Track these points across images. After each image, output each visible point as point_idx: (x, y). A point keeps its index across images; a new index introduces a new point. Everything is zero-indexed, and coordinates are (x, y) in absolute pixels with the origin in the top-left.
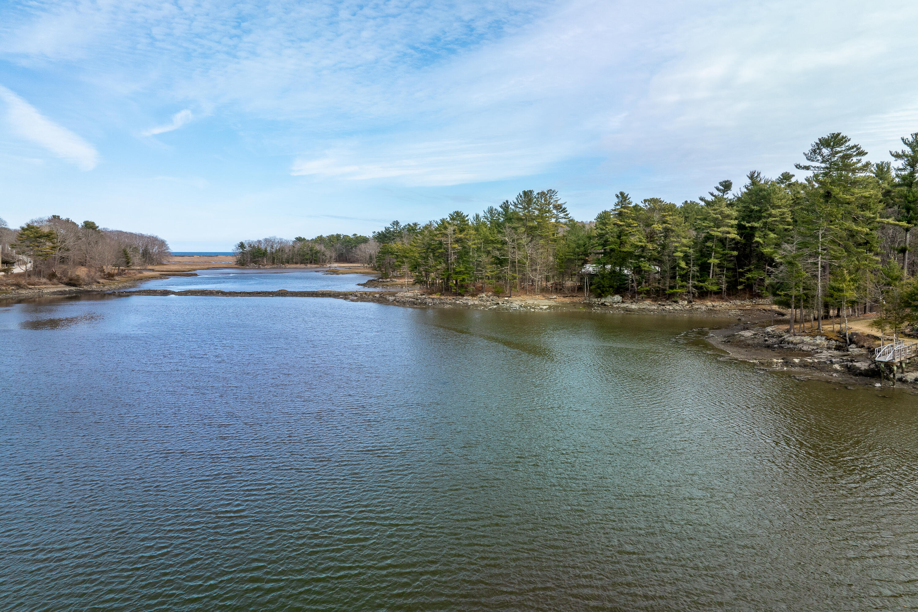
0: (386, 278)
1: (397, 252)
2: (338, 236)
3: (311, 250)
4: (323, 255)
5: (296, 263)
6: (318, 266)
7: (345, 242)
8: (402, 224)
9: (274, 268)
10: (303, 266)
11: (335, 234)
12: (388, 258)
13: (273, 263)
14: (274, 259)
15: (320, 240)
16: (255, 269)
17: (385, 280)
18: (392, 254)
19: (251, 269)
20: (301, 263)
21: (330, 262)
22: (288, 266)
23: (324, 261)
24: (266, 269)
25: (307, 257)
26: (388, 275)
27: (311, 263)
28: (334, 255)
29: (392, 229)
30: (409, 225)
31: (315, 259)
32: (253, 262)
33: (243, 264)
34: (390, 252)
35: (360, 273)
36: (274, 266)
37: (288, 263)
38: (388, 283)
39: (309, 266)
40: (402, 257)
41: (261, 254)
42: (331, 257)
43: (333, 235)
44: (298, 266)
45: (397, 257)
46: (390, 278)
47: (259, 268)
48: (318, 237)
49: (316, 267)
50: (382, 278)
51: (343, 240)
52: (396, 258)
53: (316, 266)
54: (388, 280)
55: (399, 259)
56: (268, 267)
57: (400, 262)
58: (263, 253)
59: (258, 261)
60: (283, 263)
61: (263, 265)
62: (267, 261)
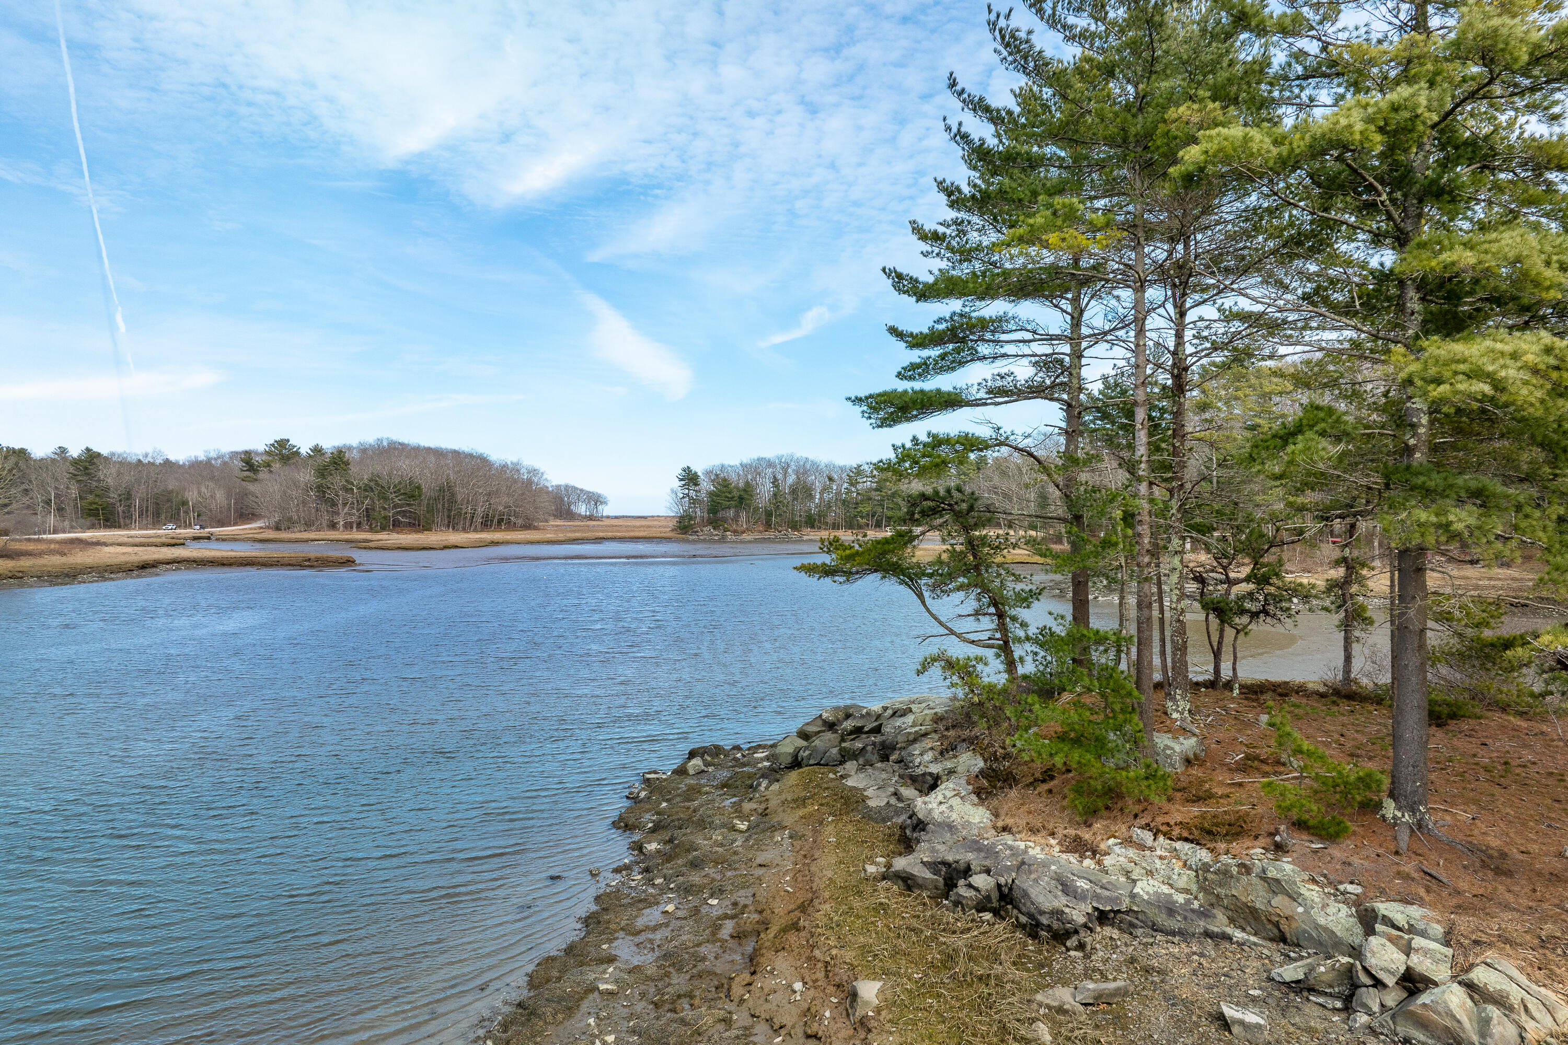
3: (879, 490)
5: (835, 527)
9: (767, 541)
13: (768, 526)
14: (769, 514)
16: (713, 542)
19: (701, 541)
20: (848, 527)
22: (809, 534)
24: (742, 542)
27: (878, 525)
32: (711, 523)
33: (688, 531)
36: (767, 535)
37: (812, 527)
39: (870, 533)
41: (732, 499)
47: (723, 540)
56: (750, 538)
58: (741, 499)
59: (724, 520)
60: (795, 527)
61: (735, 532)
62: (748, 521)
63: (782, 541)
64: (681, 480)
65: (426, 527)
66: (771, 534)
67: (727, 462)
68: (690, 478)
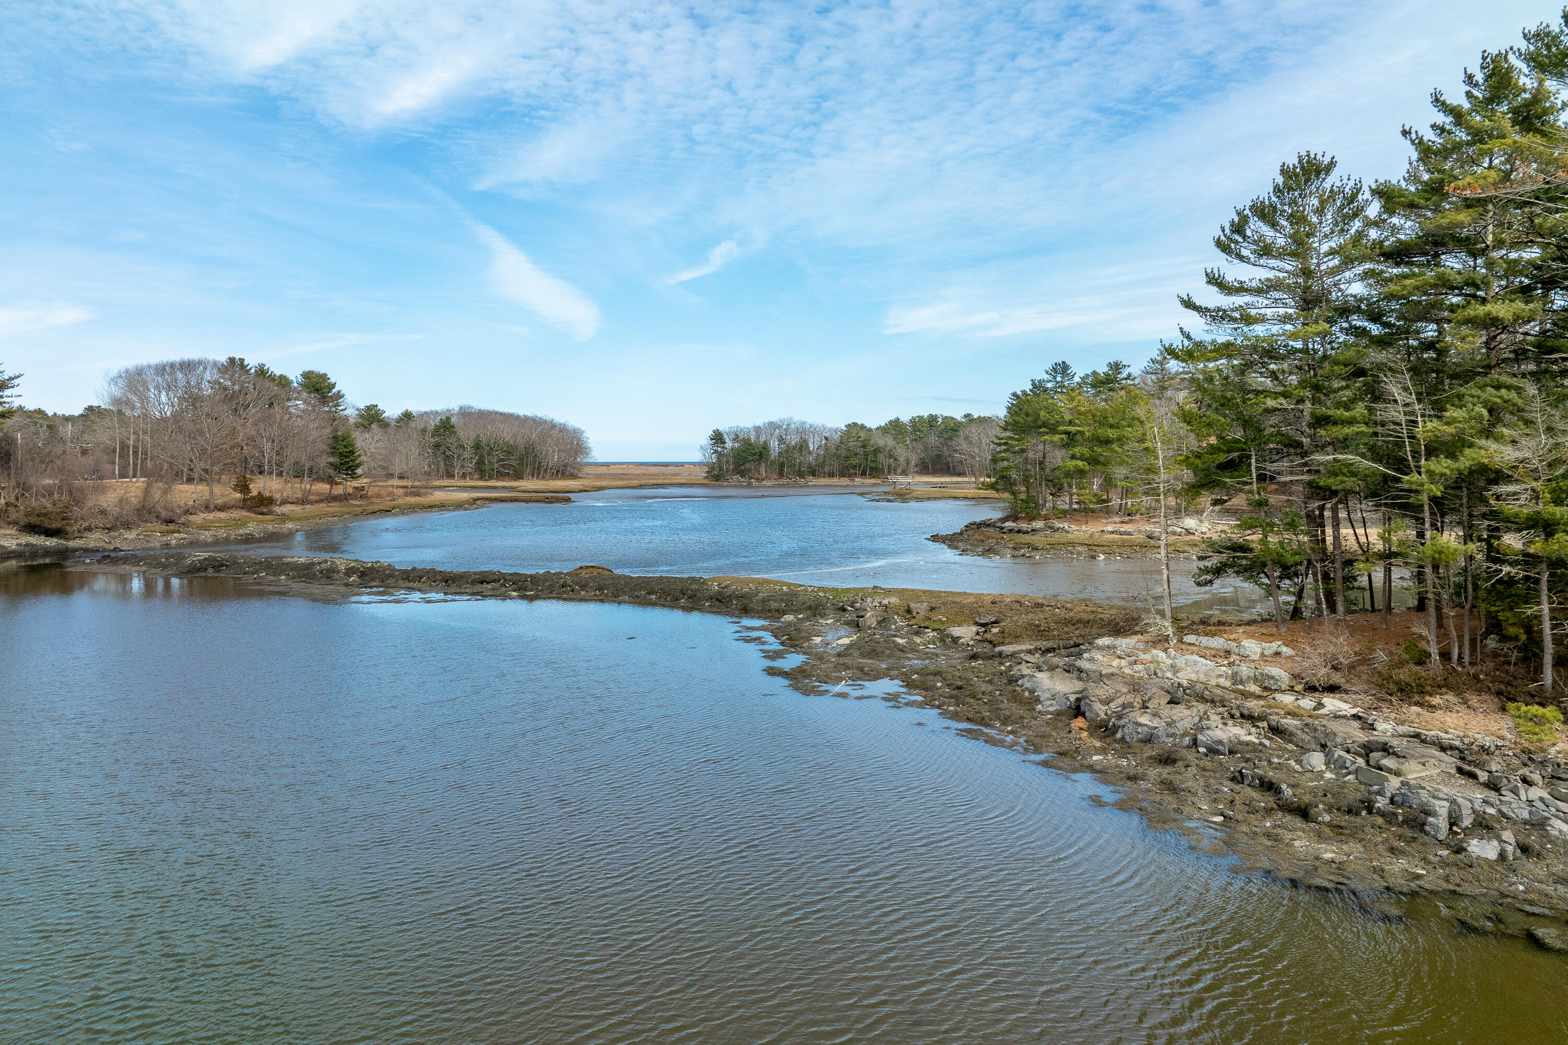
0: (1032, 519)
1: (1071, 423)
2: (933, 418)
3: (864, 446)
4: (891, 456)
5: (831, 475)
6: (879, 481)
7: (946, 430)
8: (1080, 371)
9: (782, 486)
10: (845, 481)
11: (926, 414)
12: (1035, 446)
13: (781, 474)
14: (782, 466)
15: (895, 427)
16: (741, 487)
17: (1024, 526)
18: (1053, 430)
19: (735, 486)
20: (842, 475)
21: (904, 473)
22: (813, 481)
23: (892, 470)
24: (764, 487)
25: (855, 461)
26: (1037, 507)
27: (863, 474)
28: (914, 460)
29: (1049, 385)
30: (1094, 373)
31: (873, 465)
32: (738, 473)
33: (717, 478)
34: (1045, 425)
35: (966, 498)
36: (781, 482)
37: (814, 475)
38: (1036, 539)
39: (858, 480)
40: (1090, 440)
41: (755, 454)
42: (908, 462)
43: (921, 418)
44: (835, 481)
45: (1071, 439)
46: (1046, 518)
47: (749, 485)
48: (891, 422)
49: (874, 485)
50: (1014, 517)
51: (943, 427)
52: (1066, 446)
53: (873, 481)
54: (1039, 524)
55: (1077, 450)
56: (769, 484)
57: (1082, 458)
58: (761, 454)
59: (749, 470)
60: (801, 475)
61: (757, 479)
62: (766, 471)
63: (794, 486)
64: (712, 439)
65: (518, 476)
66: (784, 481)
67: (742, 425)
68: (718, 438)
